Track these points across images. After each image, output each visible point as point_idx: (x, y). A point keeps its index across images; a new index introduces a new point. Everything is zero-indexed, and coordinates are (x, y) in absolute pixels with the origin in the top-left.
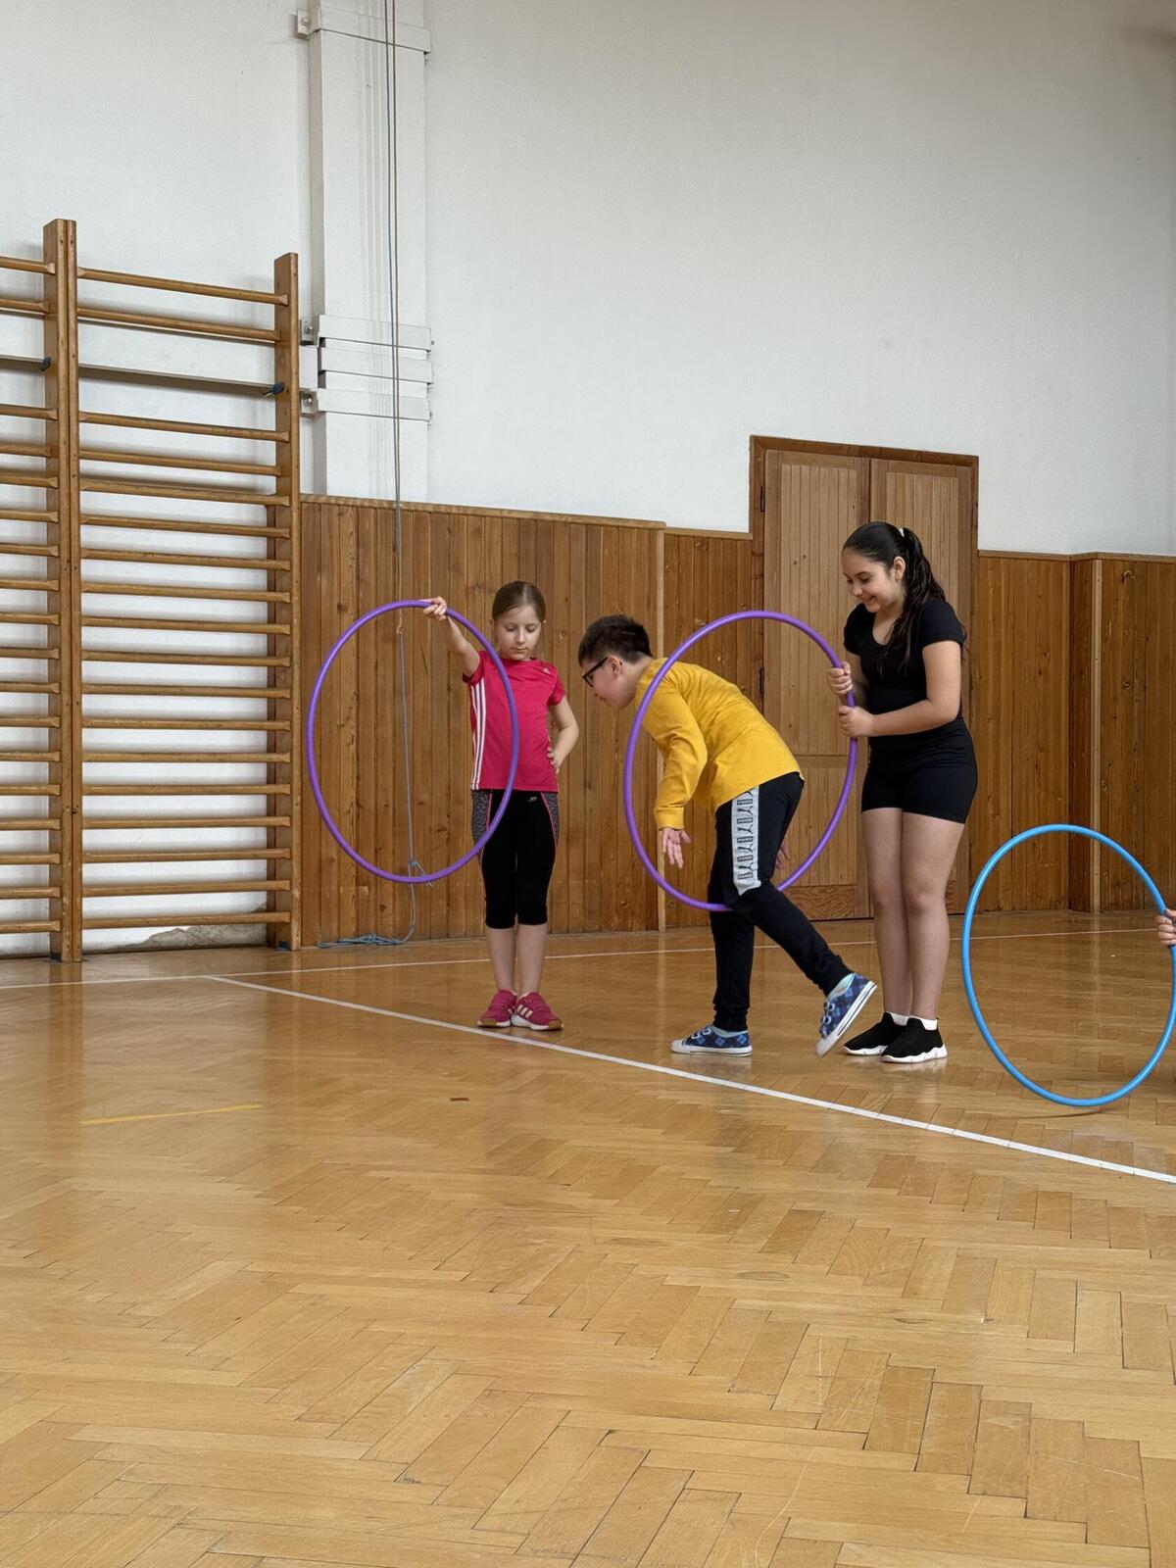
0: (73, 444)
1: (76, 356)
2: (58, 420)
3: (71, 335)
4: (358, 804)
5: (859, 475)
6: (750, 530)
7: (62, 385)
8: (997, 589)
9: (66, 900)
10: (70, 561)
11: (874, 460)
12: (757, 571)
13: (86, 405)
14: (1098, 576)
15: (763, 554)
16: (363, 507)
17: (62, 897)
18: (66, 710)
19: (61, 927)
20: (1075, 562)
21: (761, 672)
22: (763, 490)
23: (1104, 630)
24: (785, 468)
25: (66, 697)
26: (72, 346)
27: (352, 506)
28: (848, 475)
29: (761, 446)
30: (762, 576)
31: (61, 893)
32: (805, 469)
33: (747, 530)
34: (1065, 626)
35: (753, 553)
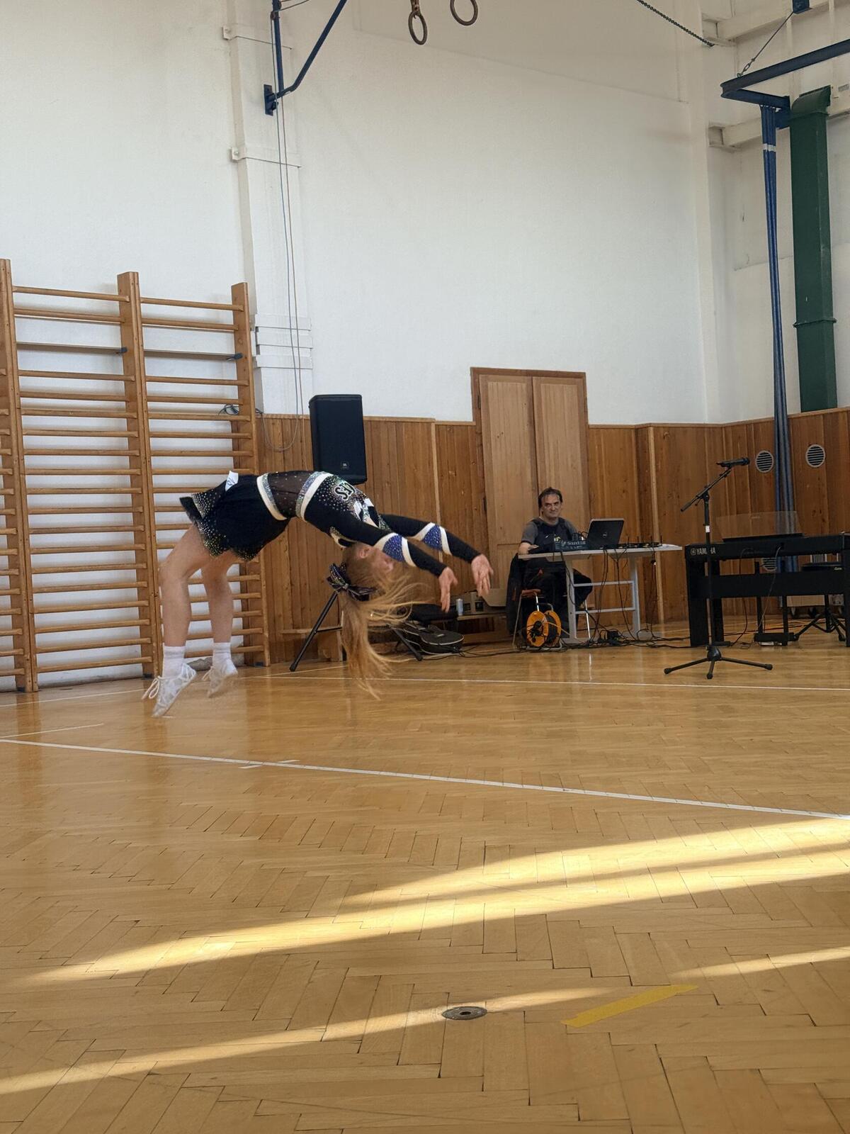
0: (144, 393)
1: (142, 346)
2: (135, 381)
3: (140, 334)
4: (292, 585)
5: (527, 386)
6: (473, 420)
7: (137, 362)
8: (599, 446)
9: (154, 644)
10: (146, 458)
11: (534, 377)
12: (478, 442)
13: (149, 372)
14: (651, 436)
15: (481, 433)
16: (285, 419)
17: (152, 643)
18: (148, 540)
19: (153, 660)
20: (638, 429)
21: (485, 499)
22: (479, 397)
23: (657, 466)
24: (490, 384)
25: (148, 533)
26: (140, 341)
27: (279, 419)
28: (522, 386)
29: (476, 372)
30: (482, 445)
31: (151, 641)
32: (500, 384)
33: (472, 420)
34: (635, 464)
35: (476, 433)
